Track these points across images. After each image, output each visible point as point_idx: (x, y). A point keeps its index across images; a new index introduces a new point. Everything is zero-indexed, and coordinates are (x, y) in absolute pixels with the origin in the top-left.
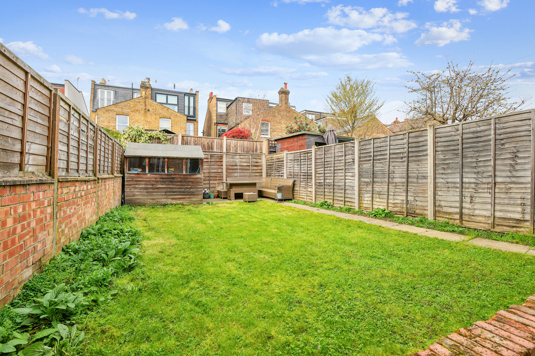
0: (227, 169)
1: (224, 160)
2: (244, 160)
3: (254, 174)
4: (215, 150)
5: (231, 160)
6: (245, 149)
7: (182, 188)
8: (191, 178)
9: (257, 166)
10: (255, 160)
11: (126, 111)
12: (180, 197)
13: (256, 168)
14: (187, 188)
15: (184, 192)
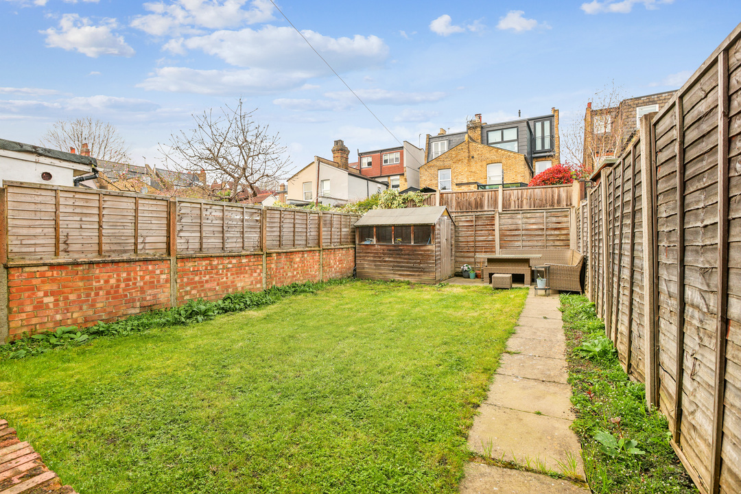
0: (502, 236)
1: (497, 222)
2: (533, 221)
3: (551, 243)
4: (486, 209)
5: (510, 221)
6: (537, 201)
7: (410, 263)
8: (421, 251)
9: (559, 229)
10: (554, 219)
11: (447, 163)
12: (408, 273)
13: (557, 232)
14: (415, 263)
15: (412, 268)
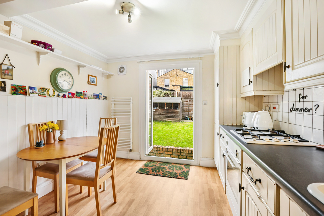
8: (175, 111)
11: (168, 77)
15: (172, 117)
